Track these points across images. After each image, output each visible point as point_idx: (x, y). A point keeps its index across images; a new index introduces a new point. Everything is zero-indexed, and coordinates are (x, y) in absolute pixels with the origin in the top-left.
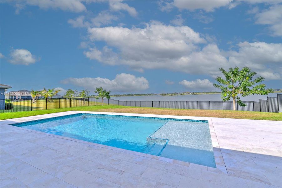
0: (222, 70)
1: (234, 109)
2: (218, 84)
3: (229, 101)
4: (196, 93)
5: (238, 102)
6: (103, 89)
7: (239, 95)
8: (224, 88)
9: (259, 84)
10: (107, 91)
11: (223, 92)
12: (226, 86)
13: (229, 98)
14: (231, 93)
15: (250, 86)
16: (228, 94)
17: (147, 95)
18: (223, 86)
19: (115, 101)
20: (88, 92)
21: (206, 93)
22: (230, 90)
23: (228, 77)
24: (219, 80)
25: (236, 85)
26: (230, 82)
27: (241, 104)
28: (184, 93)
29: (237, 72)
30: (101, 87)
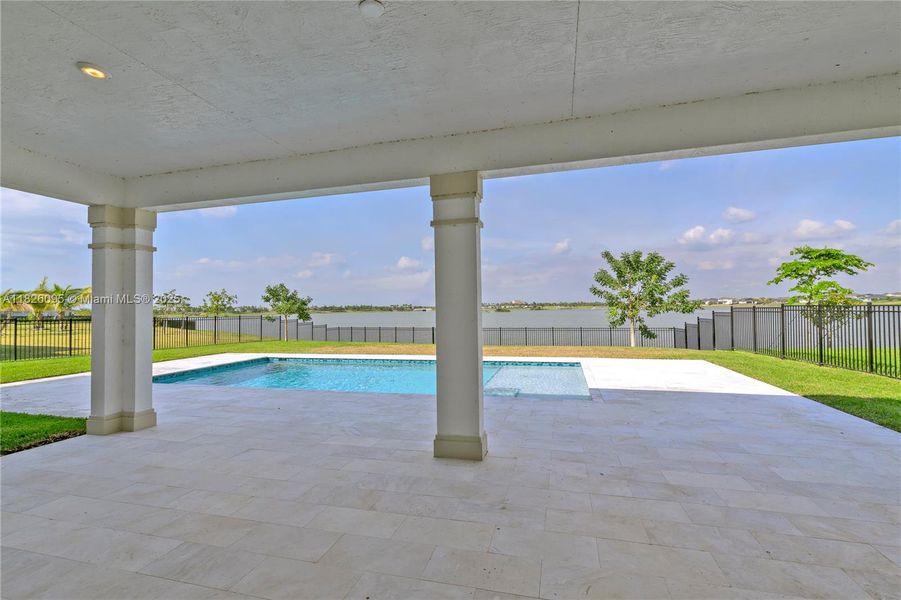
0: (607, 255)
1: (633, 345)
2: (599, 287)
3: (622, 326)
4: (543, 305)
5: (640, 328)
6: (287, 291)
7: (643, 313)
8: (611, 297)
9: (677, 290)
10: (301, 296)
11: (611, 304)
12: (615, 293)
13: (623, 319)
14: (626, 307)
15: (662, 294)
16: (620, 311)
17: (390, 310)
18: (610, 290)
19: (317, 327)
20: (230, 299)
21: (570, 305)
22: (625, 301)
23: (620, 275)
24: (603, 278)
25: (637, 289)
26: (624, 283)
27: (646, 333)
28: (507, 304)
29: (637, 261)
30: (282, 286)
